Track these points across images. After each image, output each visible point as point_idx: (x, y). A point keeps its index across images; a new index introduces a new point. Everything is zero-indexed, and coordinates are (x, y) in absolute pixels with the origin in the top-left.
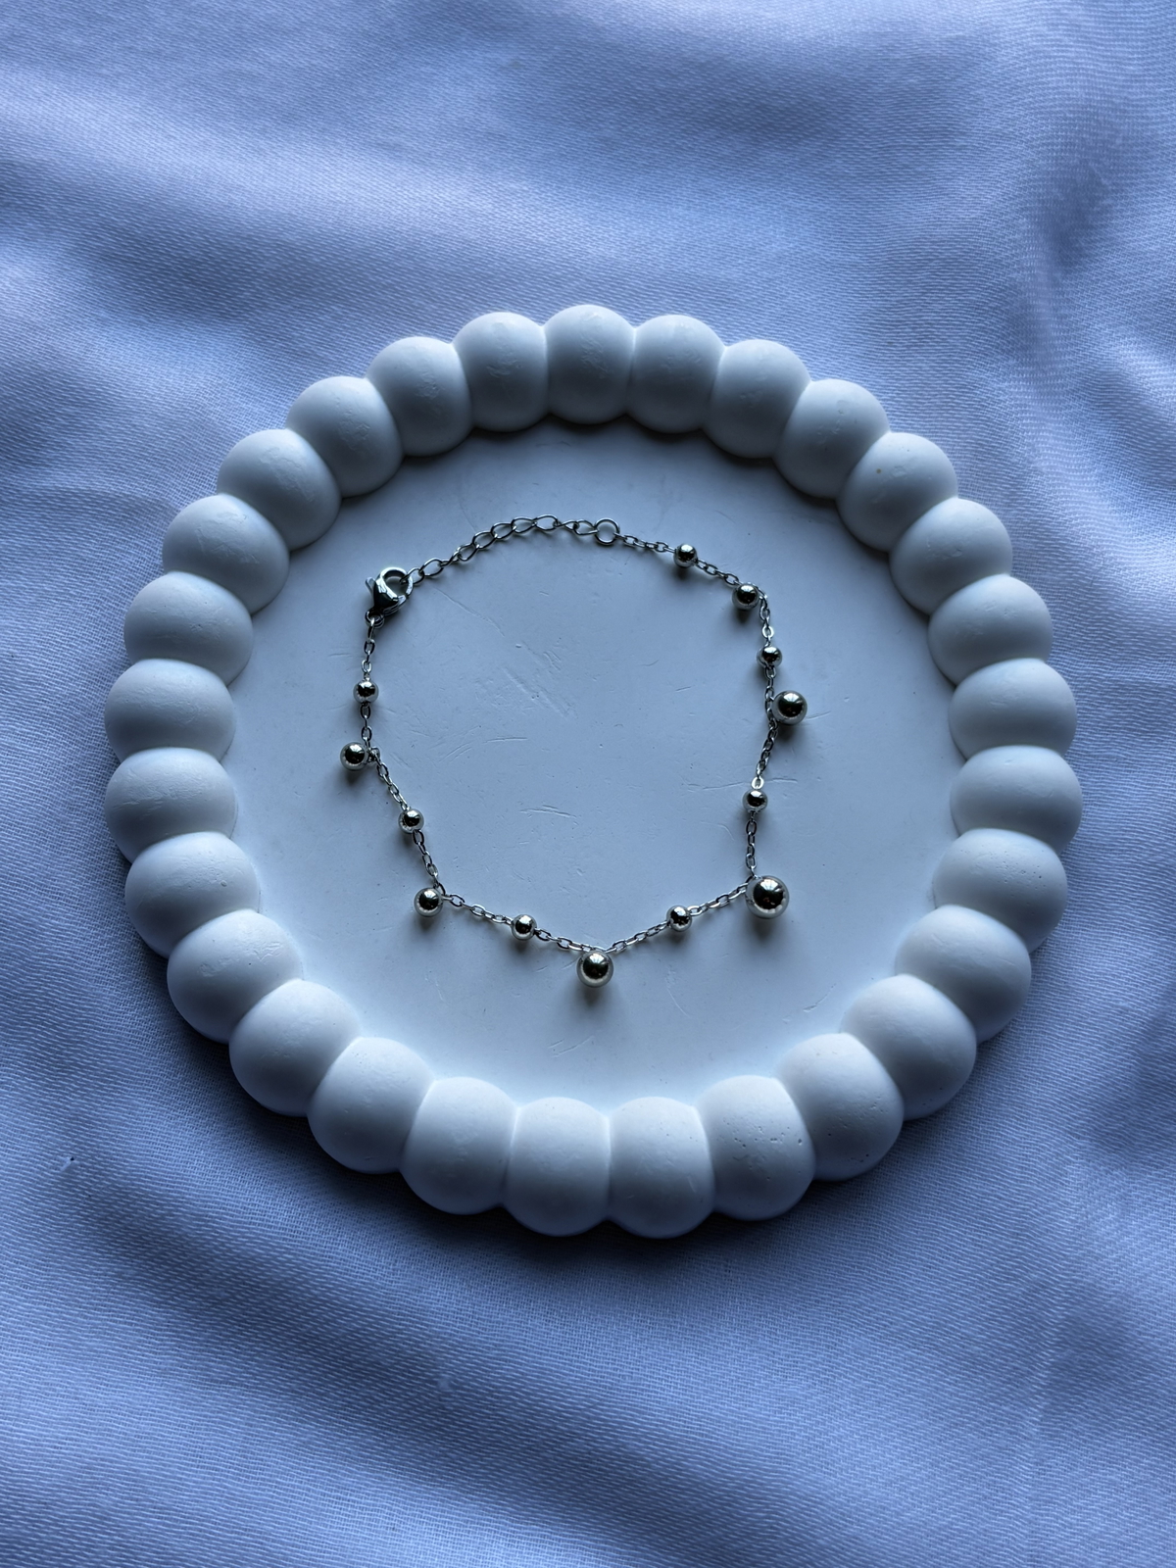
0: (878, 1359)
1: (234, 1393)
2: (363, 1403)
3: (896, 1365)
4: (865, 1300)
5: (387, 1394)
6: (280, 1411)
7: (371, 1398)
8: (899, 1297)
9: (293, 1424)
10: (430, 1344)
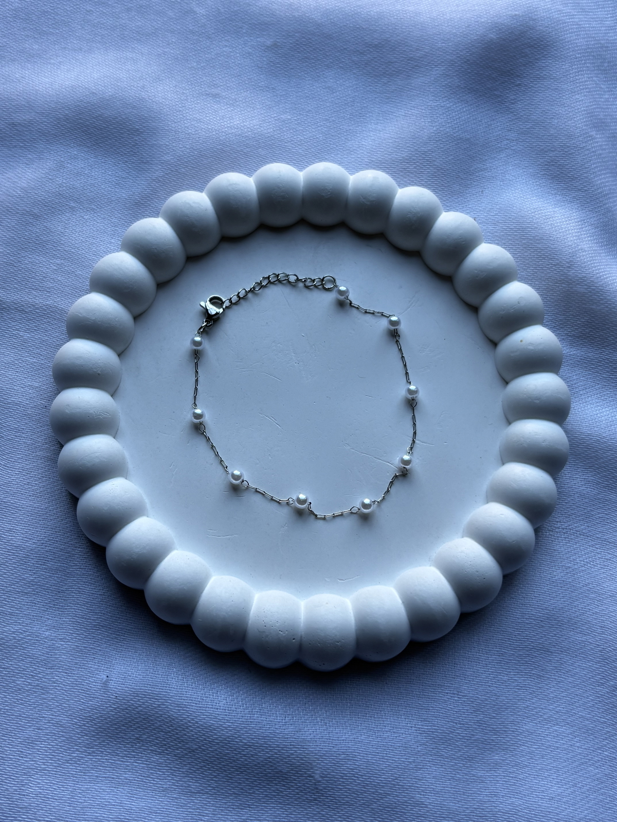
0: (539, 734)
1: (203, 798)
2: (274, 794)
3: (549, 735)
4: (529, 704)
5: (286, 787)
6: (229, 805)
7: (278, 790)
8: (546, 700)
9: (237, 811)
10: (309, 758)
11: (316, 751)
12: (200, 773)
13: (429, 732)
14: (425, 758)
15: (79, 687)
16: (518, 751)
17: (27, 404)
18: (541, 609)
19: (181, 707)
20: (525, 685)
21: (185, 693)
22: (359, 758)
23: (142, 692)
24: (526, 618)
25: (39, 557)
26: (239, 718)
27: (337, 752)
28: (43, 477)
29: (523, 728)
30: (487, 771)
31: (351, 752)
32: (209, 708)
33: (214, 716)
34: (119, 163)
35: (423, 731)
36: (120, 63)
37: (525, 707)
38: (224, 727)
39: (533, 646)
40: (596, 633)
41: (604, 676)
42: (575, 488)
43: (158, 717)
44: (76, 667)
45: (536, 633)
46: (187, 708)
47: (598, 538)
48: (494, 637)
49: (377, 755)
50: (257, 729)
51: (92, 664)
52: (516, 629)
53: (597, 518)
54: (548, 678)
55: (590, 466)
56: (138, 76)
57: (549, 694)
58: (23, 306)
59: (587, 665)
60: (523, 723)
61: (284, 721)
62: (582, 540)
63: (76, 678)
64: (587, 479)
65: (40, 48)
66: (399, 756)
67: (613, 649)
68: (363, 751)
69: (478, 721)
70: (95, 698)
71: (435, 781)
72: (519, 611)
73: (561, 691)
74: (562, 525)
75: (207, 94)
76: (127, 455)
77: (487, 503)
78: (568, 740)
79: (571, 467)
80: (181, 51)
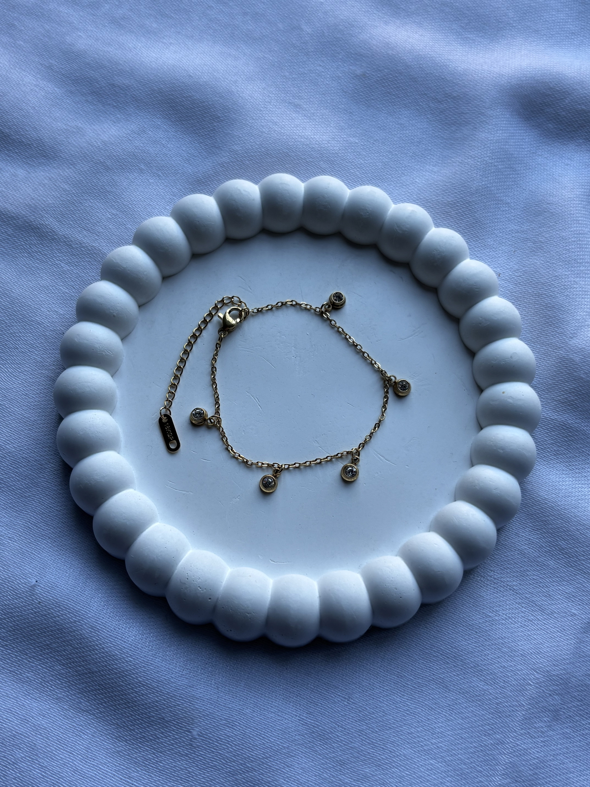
1: (89, 718)
10: (192, 713)
11: (201, 709)
12: (93, 695)
13: (311, 725)
14: (299, 748)
15: (10, 584)
16: (389, 771)
17: (47, 326)
18: (451, 646)
19: (94, 630)
20: (415, 712)
21: (101, 618)
22: (238, 728)
23: (64, 604)
24: (434, 651)
25: (14, 460)
26: (142, 657)
27: (220, 716)
28: (41, 393)
29: (402, 752)
30: (354, 780)
31: (233, 721)
32: (118, 638)
33: (120, 647)
34: (194, 143)
35: (305, 723)
36: (222, 57)
37: (409, 733)
38: (125, 660)
39: (433, 679)
40: (498, 685)
41: (493, 728)
42: (518, 545)
43: (71, 632)
44: (13, 566)
45: (440, 668)
46: (99, 632)
47: (526, 597)
48: (399, 658)
49: (255, 731)
50: (155, 672)
51: (28, 567)
52: (422, 658)
53: (531, 579)
54: (439, 712)
55: (538, 529)
56: (234, 71)
57: (436, 728)
58: (72, 241)
59: (480, 712)
60: (402, 747)
61: (181, 673)
62: (511, 595)
63: (10, 575)
64: (532, 540)
65: (158, 27)
66: (276, 738)
67: (509, 705)
68: (244, 723)
69: (360, 730)
70: (21, 598)
71: (302, 772)
72: (430, 642)
73: (448, 729)
74: (495, 575)
75: (290, 102)
76: (118, 394)
77: (429, 532)
78: (441, 776)
79: (520, 524)
80: (279, 59)
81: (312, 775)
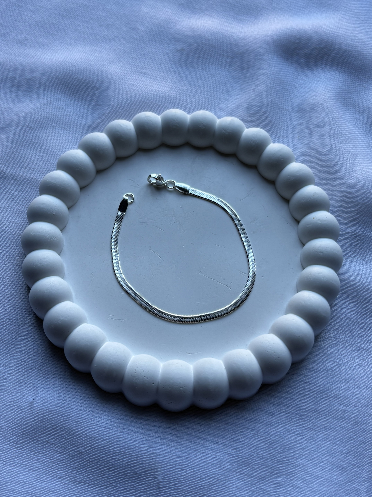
0: (310, 467)
1: (84, 486)
2: (130, 488)
3: (317, 469)
4: (305, 447)
5: (139, 484)
7: (133, 486)
8: (316, 445)
10: (155, 465)
11: (161, 461)
13: (236, 457)
14: (232, 474)
15: (15, 404)
16: (294, 477)
17: (10, 232)
18: (316, 386)
19: (77, 423)
20: (303, 434)
21: (81, 415)
22: (188, 469)
23: (54, 411)
24: (306, 391)
25: (3, 321)
26: (113, 434)
27: (174, 463)
28: (13, 275)
29: (300, 462)
30: (273, 488)
31: (184, 464)
32: (95, 426)
33: (97, 431)
34: (84, 105)
35: (232, 456)
36: (92, 52)
37: (301, 449)
38: (103, 439)
39: (309, 409)
40: (353, 405)
41: (355, 434)
42: (344, 314)
43: (62, 428)
44: (15, 392)
45: (312, 401)
46: (81, 424)
47: (356, 346)
48: (284, 401)
50: (124, 443)
51: (25, 391)
52: (299, 397)
53: (357, 334)
54: (318, 431)
55: (354, 301)
56: (101, 59)
57: (318, 442)
59: (345, 425)
60: (299, 459)
61: (142, 439)
62: (346, 346)
63: (14, 398)
64: (352, 309)
66: (215, 470)
67: (362, 417)
68: (191, 464)
69: (269, 453)
70: (24, 412)
71: (237, 490)
72: (302, 386)
73: (326, 441)
74: (334, 335)
75: (140, 72)
76: (65, 265)
77: (286, 314)
78: (329, 473)
79: (342, 301)
80: (128, 48)
81: (245, 490)
